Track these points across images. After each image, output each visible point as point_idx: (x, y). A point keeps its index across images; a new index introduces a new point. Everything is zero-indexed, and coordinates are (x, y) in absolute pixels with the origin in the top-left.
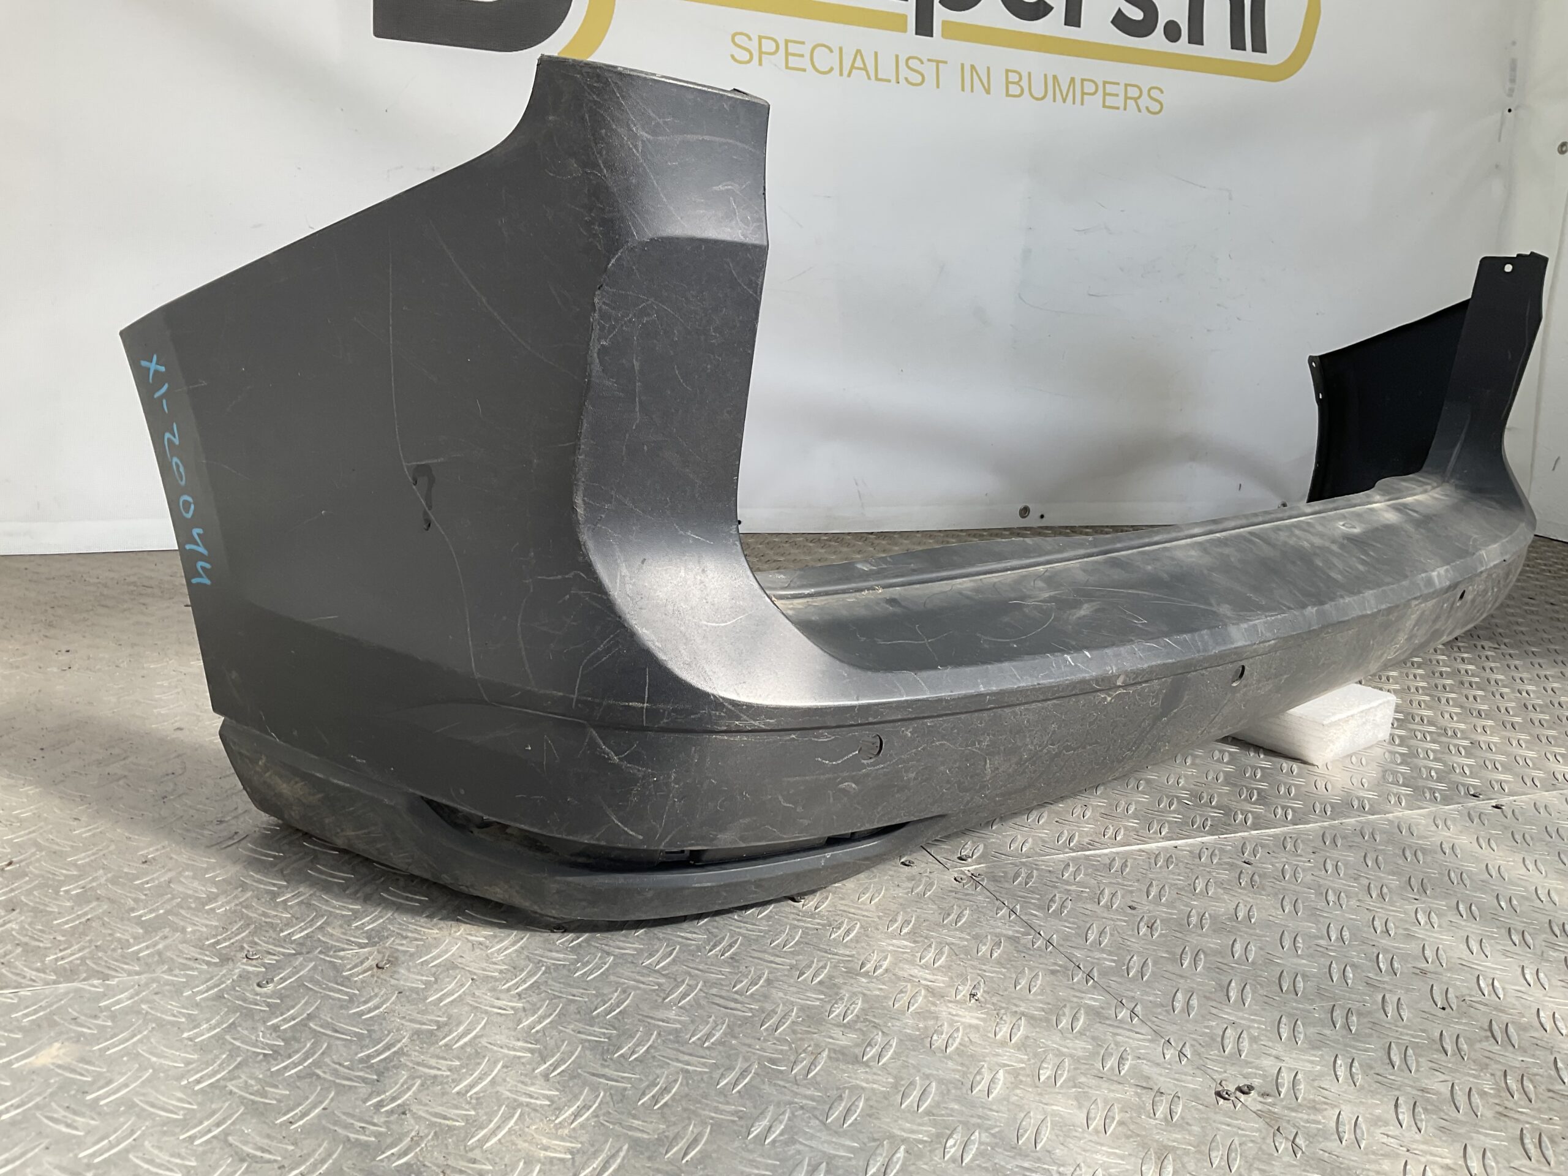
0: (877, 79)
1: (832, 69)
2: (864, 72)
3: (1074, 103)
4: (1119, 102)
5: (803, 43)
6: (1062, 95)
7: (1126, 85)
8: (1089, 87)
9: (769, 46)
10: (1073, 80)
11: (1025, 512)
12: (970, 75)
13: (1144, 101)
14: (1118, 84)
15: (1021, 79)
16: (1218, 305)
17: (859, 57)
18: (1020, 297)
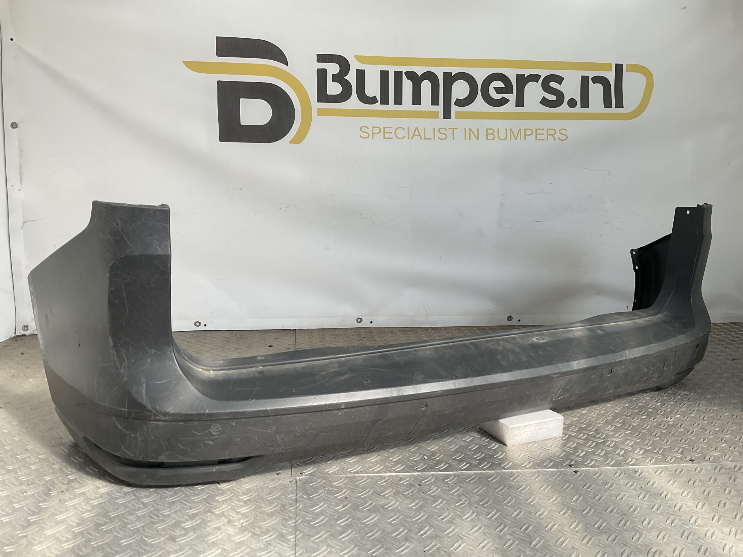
0: (425, 139)
1: (404, 137)
2: (419, 137)
3: (521, 140)
4: (544, 137)
5: (392, 128)
6: (514, 137)
7: (548, 130)
8: (528, 132)
9: (376, 130)
10: (520, 130)
11: (510, 318)
12: (469, 133)
13: (557, 136)
14: (543, 129)
15: (494, 132)
16: (606, 223)
17: (417, 131)
18: (499, 223)
